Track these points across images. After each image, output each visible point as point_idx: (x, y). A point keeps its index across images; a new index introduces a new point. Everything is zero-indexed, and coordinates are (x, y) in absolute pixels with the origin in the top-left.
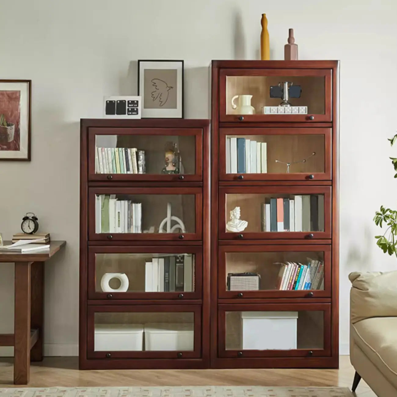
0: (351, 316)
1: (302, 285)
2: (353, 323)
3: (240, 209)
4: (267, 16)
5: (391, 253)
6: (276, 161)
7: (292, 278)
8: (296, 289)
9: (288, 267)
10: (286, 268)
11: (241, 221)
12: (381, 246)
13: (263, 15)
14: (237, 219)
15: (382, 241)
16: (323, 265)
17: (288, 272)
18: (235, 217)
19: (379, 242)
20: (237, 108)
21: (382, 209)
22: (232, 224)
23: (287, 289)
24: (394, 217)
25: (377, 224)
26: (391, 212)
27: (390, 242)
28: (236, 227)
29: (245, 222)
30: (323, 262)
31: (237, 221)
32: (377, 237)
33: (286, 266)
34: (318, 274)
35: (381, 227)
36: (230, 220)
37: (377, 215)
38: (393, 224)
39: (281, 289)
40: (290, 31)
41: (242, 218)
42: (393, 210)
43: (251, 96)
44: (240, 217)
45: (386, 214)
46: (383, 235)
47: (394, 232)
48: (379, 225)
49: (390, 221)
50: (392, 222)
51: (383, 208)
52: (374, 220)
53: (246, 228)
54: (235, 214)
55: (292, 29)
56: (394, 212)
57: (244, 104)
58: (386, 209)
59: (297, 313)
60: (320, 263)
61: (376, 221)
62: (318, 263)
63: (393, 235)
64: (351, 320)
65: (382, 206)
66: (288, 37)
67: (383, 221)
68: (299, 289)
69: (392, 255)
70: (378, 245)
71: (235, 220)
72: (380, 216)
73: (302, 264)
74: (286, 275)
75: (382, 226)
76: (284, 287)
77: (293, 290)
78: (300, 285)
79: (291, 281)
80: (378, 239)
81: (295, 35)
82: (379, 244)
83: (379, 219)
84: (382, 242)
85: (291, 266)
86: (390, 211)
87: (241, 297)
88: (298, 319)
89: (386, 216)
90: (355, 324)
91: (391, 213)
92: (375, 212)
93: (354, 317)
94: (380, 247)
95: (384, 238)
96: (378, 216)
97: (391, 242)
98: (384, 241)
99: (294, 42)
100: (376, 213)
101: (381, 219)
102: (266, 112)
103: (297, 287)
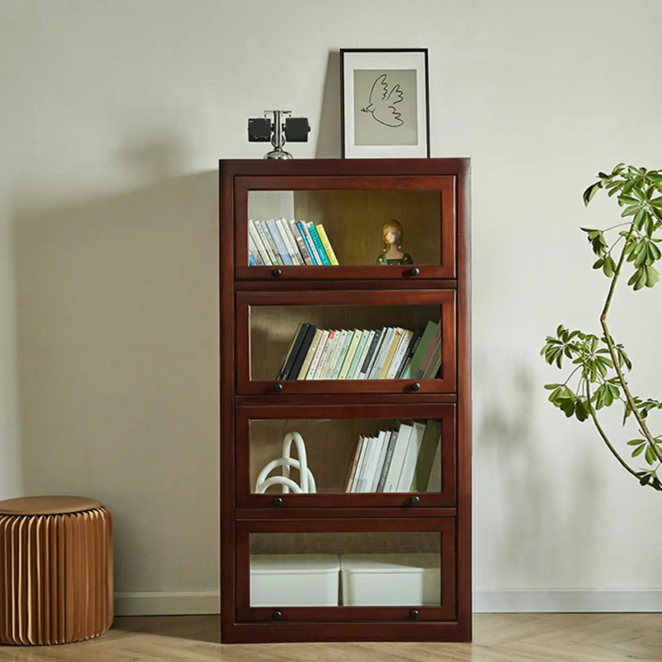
5: (582, 417)
12: (560, 404)
15: (561, 393)
19: (554, 395)
21: (561, 332)
24: (590, 348)
25: (550, 362)
26: (582, 337)
27: (580, 397)
32: (548, 387)
35: (559, 366)
37: (550, 344)
38: (586, 361)
42: (586, 333)
45: (570, 342)
46: (563, 383)
47: (589, 376)
48: (555, 362)
49: (581, 355)
50: (585, 357)
51: (565, 331)
52: (542, 353)
56: (588, 338)
58: (570, 332)
61: (547, 356)
63: (587, 381)
65: (560, 327)
67: (564, 356)
69: (586, 420)
70: (552, 401)
72: (556, 345)
75: (562, 366)
80: (552, 391)
82: (555, 399)
83: (558, 350)
84: (561, 396)
86: (579, 336)
89: (570, 345)
91: (582, 339)
92: (546, 338)
94: (556, 406)
95: (566, 387)
96: (551, 346)
97: (583, 396)
98: (566, 393)
100: (547, 340)
101: (559, 352)
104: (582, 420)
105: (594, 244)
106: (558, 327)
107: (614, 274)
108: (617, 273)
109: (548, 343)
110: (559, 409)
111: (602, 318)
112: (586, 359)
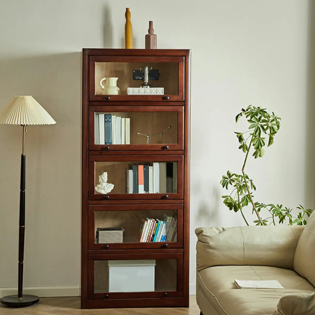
0: (197, 265)
1: (159, 238)
2: (199, 271)
3: (107, 174)
4: (130, 10)
5: (236, 210)
6: (138, 133)
7: (150, 232)
8: (154, 241)
9: (147, 222)
10: (146, 223)
11: (108, 184)
12: (227, 205)
13: (127, 9)
14: (104, 182)
15: (228, 200)
16: (176, 221)
17: (147, 227)
18: (103, 181)
19: (226, 200)
20: (105, 88)
21: (228, 174)
22: (100, 187)
23: (147, 241)
24: (240, 181)
25: (223, 187)
26: (237, 176)
27: (236, 201)
28: (104, 189)
29: (112, 184)
30: (177, 218)
31: (105, 184)
32: (223, 197)
33: (146, 221)
34: (172, 228)
35: (227, 189)
36: (98, 183)
37: (224, 179)
38: (238, 187)
39: (141, 241)
40: (150, 23)
41: (108, 182)
42: (238, 175)
43: (117, 78)
44: (107, 181)
45: (231, 178)
46: (229, 195)
47: (239, 193)
48: (225, 187)
49: (236, 184)
50: (238, 184)
51: (229, 173)
52: (221, 183)
53: (112, 190)
54: (103, 178)
55: (152, 22)
56: (239, 176)
57: (111, 85)
58: (231, 174)
59: (155, 261)
60: (174, 219)
61: (222, 184)
62: (173, 219)
63: (239, 195)
64: (197, 268)
65: (228, 171)
66: (148, 28)
67: (229, 184)
68: (156, 241)
70: (224, 203)
71: (103, 183)
72: (226, 180)
73: (159, 220)
74: (145, 229)
76: (144, 239)
77: (152, 242)
78: (158, 237)
79: (149, 235)
80: (225, 199)
81: (154, 26)
82: (226, 202)
83: (226, 182)
84: (228, 201)
85: (150, 222)
86: (235, 176)
87: (107, 248)
88: (155, 266)
89: (231, 180)
90: (200, 272)
91: (237, 177)
92: (222, 176)
93: (199, 266)
94: (226, 205)
95: (230, 197)
96: (224, 180)
98: (230, 200)
99: (153, 32)
100: (223, 177)
101: (227, 182)
102: (129, 93)
103: (154, 239)
104: (236, 212)
105: (239, 138)
106: (227, 171)
107: (247, 151)
108: (248, 151)
109: (223, 178)
110: (227, 206)
111: (243, 169)
112: (238, 185)
